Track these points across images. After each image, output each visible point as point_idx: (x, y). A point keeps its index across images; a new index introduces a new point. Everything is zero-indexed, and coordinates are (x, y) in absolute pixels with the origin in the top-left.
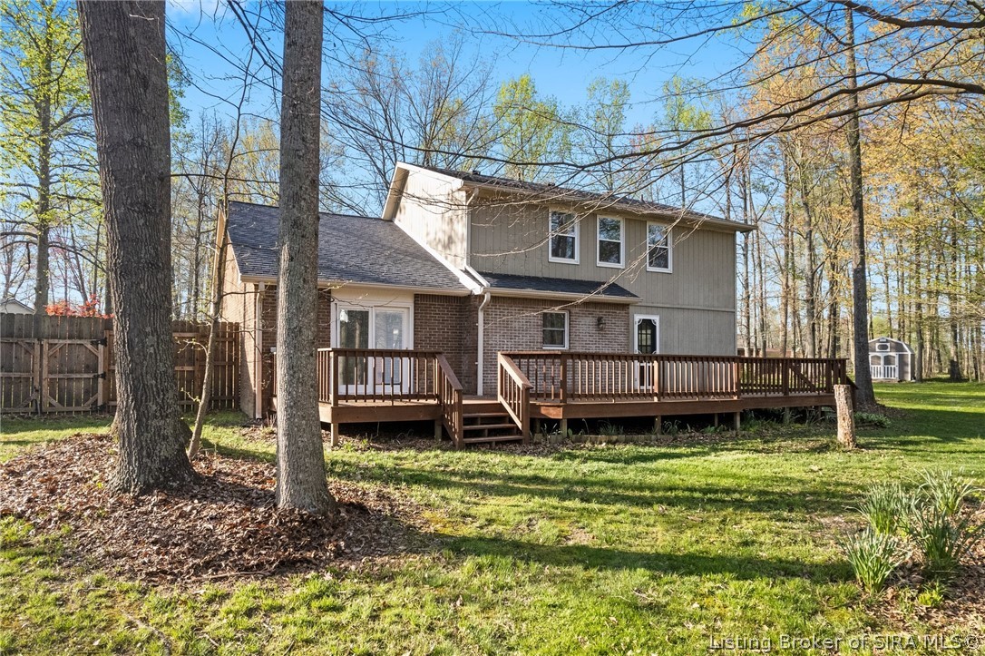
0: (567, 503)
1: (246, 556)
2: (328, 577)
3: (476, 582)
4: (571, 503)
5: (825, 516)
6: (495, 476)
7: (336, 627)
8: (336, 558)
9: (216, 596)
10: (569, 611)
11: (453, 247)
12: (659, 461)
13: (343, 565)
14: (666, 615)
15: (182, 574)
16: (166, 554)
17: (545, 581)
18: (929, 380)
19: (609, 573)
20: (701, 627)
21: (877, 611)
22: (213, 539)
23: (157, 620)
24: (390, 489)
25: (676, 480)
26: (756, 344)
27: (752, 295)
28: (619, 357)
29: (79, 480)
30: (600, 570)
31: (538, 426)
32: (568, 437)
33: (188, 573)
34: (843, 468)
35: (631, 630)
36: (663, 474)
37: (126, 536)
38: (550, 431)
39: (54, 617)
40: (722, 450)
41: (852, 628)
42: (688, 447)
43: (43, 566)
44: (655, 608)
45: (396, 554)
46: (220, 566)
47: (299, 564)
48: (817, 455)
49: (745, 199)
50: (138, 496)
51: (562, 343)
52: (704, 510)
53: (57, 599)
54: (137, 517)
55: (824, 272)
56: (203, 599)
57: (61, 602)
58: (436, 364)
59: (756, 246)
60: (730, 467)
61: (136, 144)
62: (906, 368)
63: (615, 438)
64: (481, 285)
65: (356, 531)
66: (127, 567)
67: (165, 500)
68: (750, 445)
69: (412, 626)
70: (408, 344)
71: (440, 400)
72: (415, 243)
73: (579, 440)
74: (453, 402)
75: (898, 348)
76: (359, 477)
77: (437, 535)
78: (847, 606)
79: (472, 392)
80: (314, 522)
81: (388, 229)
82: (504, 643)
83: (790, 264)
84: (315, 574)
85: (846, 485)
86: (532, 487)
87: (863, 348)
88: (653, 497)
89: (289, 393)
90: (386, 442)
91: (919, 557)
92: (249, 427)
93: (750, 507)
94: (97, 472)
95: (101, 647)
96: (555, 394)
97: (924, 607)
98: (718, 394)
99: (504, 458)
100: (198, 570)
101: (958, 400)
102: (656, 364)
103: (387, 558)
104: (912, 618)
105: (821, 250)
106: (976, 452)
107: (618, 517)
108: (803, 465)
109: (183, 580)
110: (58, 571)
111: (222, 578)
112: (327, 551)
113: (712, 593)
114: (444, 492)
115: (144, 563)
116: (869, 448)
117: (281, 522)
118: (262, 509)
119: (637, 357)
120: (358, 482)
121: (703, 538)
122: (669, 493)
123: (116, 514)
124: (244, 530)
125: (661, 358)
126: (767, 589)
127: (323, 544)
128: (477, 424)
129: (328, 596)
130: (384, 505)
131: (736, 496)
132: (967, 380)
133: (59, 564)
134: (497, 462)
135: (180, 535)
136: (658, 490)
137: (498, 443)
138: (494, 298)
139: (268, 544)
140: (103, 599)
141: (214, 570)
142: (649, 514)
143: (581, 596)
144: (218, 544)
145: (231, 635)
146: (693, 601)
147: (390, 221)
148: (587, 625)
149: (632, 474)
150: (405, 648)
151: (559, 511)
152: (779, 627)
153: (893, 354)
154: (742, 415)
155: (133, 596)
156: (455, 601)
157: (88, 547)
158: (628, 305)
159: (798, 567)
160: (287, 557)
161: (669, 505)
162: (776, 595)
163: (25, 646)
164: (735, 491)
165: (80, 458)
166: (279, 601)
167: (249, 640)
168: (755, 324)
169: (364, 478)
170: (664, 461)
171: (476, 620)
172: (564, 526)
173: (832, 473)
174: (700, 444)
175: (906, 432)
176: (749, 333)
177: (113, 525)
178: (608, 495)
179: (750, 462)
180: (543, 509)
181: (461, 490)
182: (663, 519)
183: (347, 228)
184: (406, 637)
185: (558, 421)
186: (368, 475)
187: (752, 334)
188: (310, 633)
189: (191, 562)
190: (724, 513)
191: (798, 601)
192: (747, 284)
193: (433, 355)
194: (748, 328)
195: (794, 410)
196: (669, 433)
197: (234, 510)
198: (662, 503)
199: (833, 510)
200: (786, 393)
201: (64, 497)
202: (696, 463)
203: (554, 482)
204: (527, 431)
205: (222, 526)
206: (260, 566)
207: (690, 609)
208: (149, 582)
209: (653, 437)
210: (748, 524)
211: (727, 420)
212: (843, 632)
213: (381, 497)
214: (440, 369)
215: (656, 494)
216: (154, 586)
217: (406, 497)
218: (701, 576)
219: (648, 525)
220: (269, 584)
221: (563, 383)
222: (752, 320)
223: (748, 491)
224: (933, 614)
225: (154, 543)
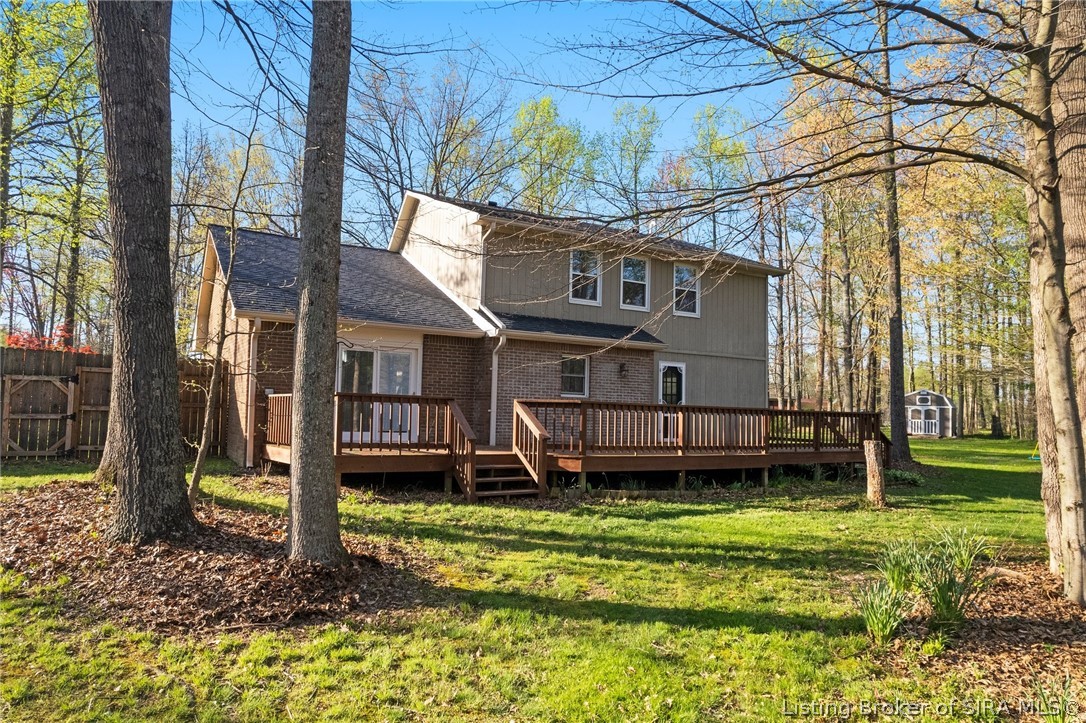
0: (586, 559)
1: (259, 607)
2: (344, 629)
3: (495, 634)
4: (590, 559)
5: (846, 574)
6: (510, 531)
7: (358, 675)
8: (351, 610)
9: (232, 646)
10: (588, 661)
11: (466, 285)
12: (682, 518)
13: (358, 618)
14: (683, 665)
15: (194, 625)
16: (176, 604)
17: (564, 634)
18: (970, 436)
19: (628, 626)
20: (716, 676)
21: (883, 661)
22: (222, 591)
23: (175, 667)
24: (401, 543)
25: (699, 537)
26: (790, 395)
27: (787, 341)
28: (642, 408)
29: (70, 530)
30: (619, 624)
31: (555, 479)
32: (587, 491)
33: (200, 624)
34: (870, 527)
35: (649, 678)
36: (686, 531)
37: (129, 588)
38: (568, 484)
39: (67, 665)
40: (748, 507)
41: (858, 675)
42: (713, 504)
43: (45, 616)
44: (672, 659)
45: (411, 606)
46: (233, 617)
47: (313, 616)
48: (845, 514)
49: (780, 238)
50: (139, 546)
51: (581, 390)
52: (726, 567)
53: (67, 649)
54: (139, 568)
55: (864, 318)
56: (219, 649)
57: (72, 651)
58: (448, 411)
59: (791, 288)
60: (755, 525)
61: (150, 180)
62: (947, 423)
63: (636, 493)
64: (496, 326)
65: (369, 584)
66: (135, 618)
67: (168, 551)
68: (777, 503)
69: (433, 675)
70: (415, 388)
71: (451, 450)
72: (424, 278)
73: (599, 495)
74: (465, 452)
75: (939, 401)
76: (367, 530)
77: (452, 589)
78: (856, 656)
79: (484, 442)
80: (327, 574)
81: (395, 262)
82: (525, 690)
83: (828, 309)
84: (332, 625)
85: (871, 543)
86: (550, 542)
87: (898, 400)
88: (674, 554)
89: (305, 441)
90: (392, 494)
91: (928, 610)
92: (240, 476)
93: (772, 564)
94: (87, 521)
95: (122, 692)
96: (574, 446)
97: (927, 656)
98: (745, 448)
99: (519, 512)
100: (210, 621)
101: (997, 458)
102: (680, 415)
103: (403, 611)
104: (915, 666)
105: (860, 296)
106: (1003, 512)
107: (638, 574)
108: (830, 524)
109: (195, 630)
110: (61, 622)
111: (235, 629)
112: (341, 603)
113: (728, 645)
114: (458, 546)
115: (153, 614)
116: (899, 507)
117: (293, 574)
118: (272, 561)
119: (661, 408)
120: (367, 535)
121: (723, 594)
122: (691, 550)
123: (117, 565)
124: (256, 581)
125: (686, 410)
126: (782, 642)
127: (337, 597)
128: (489, 477)
129: (347, 647)
130: (396, 559)
131: (759, 553)
132: (1008, 437)
133: (62, 615)
134: (512, 516)
135: (188, 586)
136: (680, 547)
137: (512, 497)
138: (510, 341)
139: (281, 596)
140: (115, 649)
141: (227, 622)
142: (670, 571)
143: (600, 647)
144: (229, 595)
145: (253, 681)
146: (710, 652)
147: (397, 252)
148: (606, 675)
149: (653, 531)
150: (428, 695)
151: (578, 566)
152: (790, 676)
153: (933, 408)
154: (770, 471)
155: (146, 646)
156: (475, 652)
157: (91, 598)
158: (653, 351)
159: (814, 621)
160: (301, 609)
161: (690, 561)
162: (790, 647)
163: (44, 692)
164: (758, 549)
165: (64, 507)
166: (297, 652)
167: (272, 687)
168: (789, 373)
169: (372, 531)
170: (687, 518)
171: (496, 669)
172: (583, 582)
173: (858, 532)
174: (724, 501)
175: (940, 491)
176: (782, 381)
177: (114, 576)
178: (628, 552)
179: (776, 520)
180: (562, 564)
181: (476, 545)
182: (683, 576)
183: (350, 260)
184: (429, 684)
185: (576, 474)
186: (375, 528)
187: (786, 383)
188: (332, 681)
189: (202, 613)
190: (746, 570)
191: (810, 652)
192: (782, 329)
193: (445, 401)
194: (782, 376)
195: (826, 466)
196: (694, 489)
197: (242, 561)
198: (683, 560)
199: (855, 568)
200: (817, 449)
201: (56, 547)
202: (720, 521)
203: (572, 538)
204: (544, 485)
205: (232, 577)
206: (274, 617)
207: (706, 660)
208: (161, 632)
209: (677, 493)
210: (770, 581)
211: (754, 476)
212: (849, 679)
213: (393, 550)
214: (452, 416)
215: (677, 551)
216: (165, 637)
217: (418, 551)
218: (718, 629)
219: (668, 582)
220: (285, 634)
221: (583, 435)
222: (786, 368)
223: (772, 549)
224: (934, 663)
225: (162, 594)
